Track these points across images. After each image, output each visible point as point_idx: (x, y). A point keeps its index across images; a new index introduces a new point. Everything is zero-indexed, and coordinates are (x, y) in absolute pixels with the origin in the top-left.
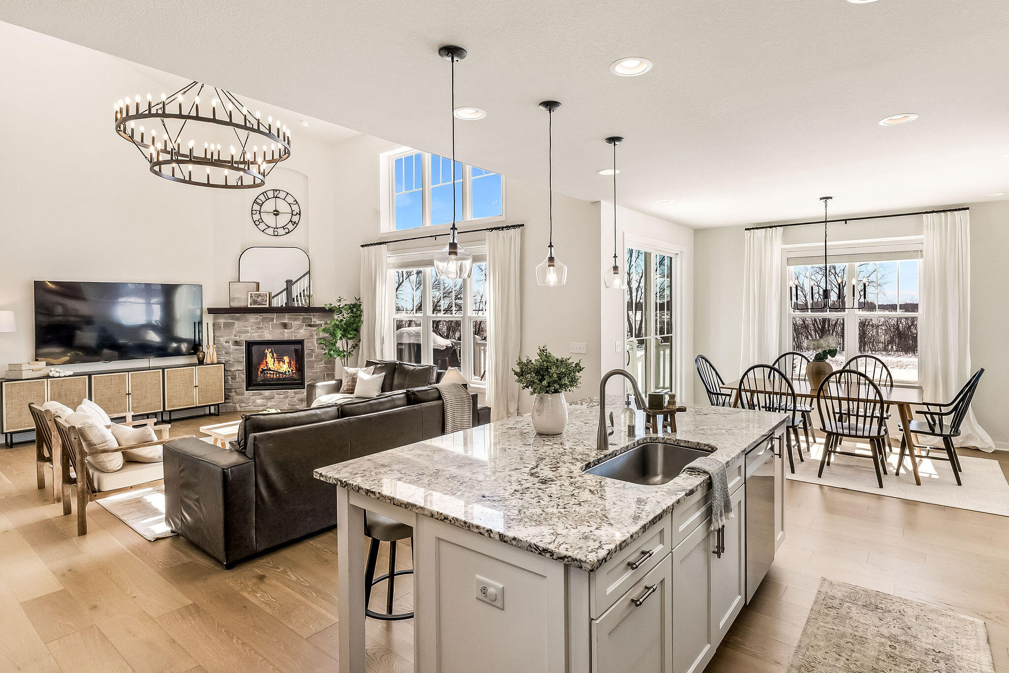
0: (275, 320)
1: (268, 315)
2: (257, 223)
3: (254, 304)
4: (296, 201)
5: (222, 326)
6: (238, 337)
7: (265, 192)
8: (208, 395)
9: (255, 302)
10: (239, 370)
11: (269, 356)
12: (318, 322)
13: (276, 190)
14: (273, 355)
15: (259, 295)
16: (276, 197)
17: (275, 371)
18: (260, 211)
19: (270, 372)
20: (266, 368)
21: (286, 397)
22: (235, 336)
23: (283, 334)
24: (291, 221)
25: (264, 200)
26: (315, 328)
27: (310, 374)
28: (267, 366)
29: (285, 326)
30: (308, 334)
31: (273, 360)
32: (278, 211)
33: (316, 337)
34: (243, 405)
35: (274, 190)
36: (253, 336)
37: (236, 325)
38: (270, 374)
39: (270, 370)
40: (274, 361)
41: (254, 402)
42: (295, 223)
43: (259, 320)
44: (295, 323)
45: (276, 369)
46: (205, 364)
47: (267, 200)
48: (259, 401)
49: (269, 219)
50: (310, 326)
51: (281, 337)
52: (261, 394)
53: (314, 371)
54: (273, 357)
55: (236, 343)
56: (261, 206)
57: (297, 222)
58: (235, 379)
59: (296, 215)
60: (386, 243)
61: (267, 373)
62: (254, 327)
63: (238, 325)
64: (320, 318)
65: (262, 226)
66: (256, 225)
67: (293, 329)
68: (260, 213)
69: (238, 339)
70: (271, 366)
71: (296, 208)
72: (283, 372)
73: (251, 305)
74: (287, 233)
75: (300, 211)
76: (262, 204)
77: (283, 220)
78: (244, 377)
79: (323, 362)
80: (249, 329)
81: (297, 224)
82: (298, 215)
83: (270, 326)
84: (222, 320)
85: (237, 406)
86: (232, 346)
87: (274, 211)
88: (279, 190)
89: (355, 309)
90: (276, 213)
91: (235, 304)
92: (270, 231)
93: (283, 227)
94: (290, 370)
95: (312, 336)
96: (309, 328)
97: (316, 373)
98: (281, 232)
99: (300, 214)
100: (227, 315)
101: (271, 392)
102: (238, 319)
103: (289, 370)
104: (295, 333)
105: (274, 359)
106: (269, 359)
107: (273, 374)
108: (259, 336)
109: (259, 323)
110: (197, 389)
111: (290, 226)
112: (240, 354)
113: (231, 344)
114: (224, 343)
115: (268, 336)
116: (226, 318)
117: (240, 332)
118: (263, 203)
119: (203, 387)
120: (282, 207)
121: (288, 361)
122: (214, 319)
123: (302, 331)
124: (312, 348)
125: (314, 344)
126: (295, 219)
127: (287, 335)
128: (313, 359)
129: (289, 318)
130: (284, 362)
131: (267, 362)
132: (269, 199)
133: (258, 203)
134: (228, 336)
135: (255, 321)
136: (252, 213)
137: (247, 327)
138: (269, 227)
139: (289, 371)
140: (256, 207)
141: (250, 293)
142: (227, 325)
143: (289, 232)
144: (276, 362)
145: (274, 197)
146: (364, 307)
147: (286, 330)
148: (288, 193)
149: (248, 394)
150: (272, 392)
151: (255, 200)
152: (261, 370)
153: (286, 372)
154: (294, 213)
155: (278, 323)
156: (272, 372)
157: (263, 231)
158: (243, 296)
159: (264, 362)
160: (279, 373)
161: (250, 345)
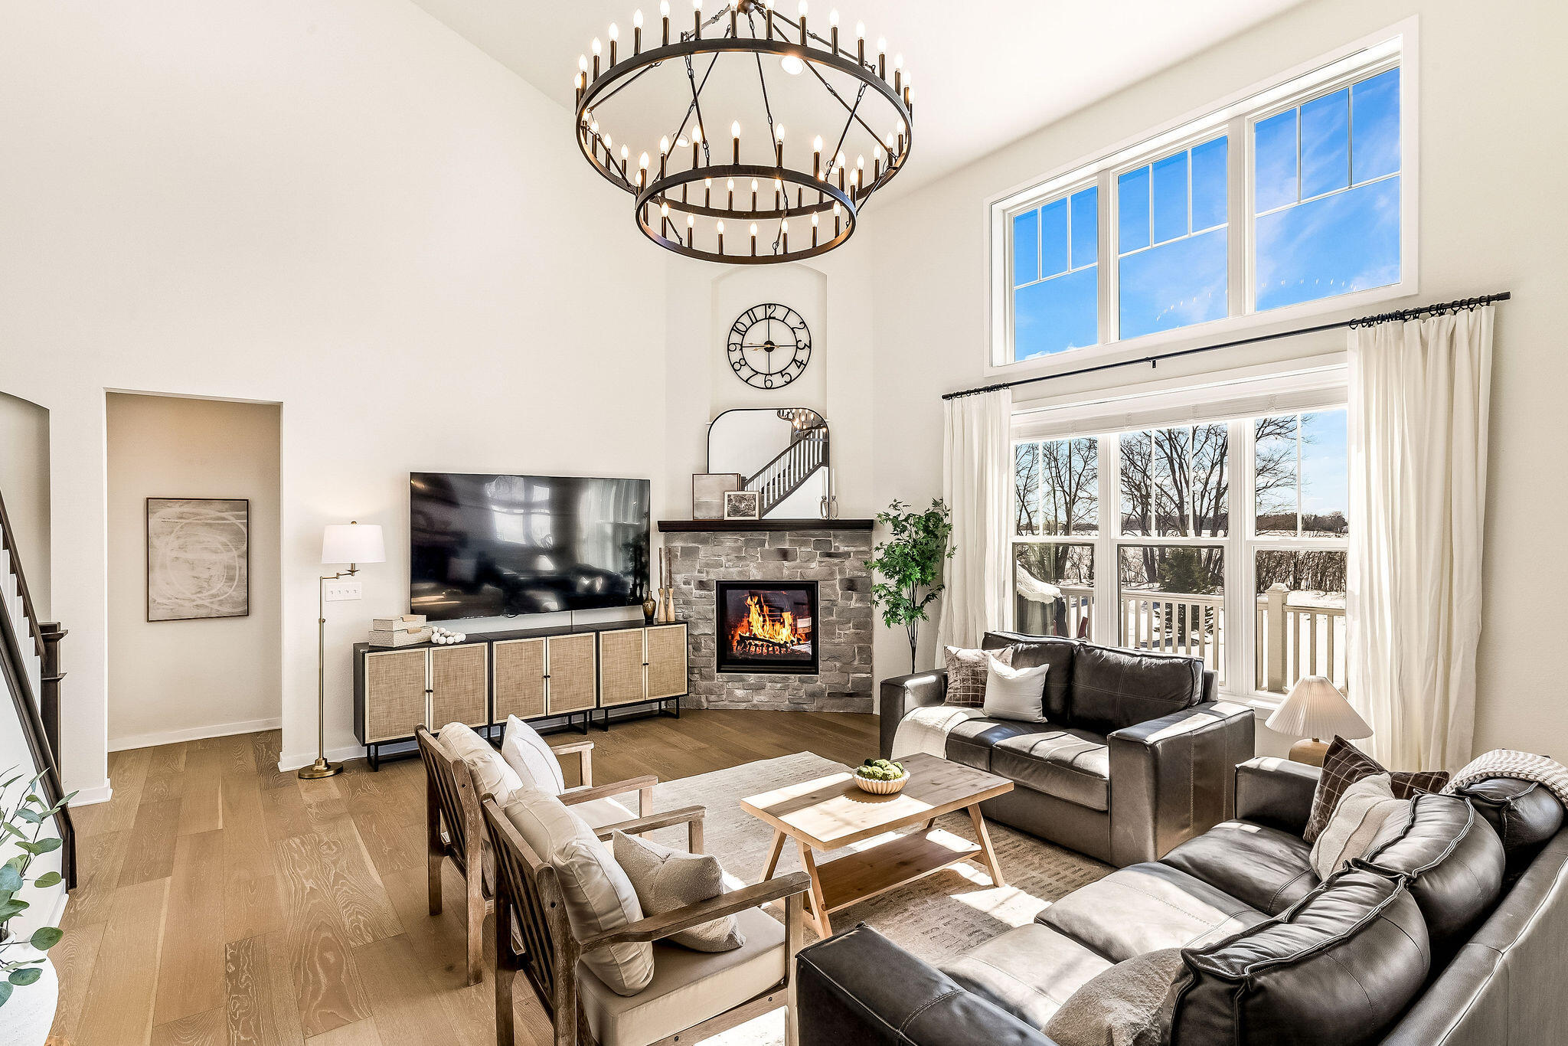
0: (767, 544)
1: (756, 535)
2: (737, 366)
3: (735, 515)
4: (803, 322)
5: (679, 554)
6: (704, 575)
7: (751, 309)
8: (663, 680)
9: (735, 510)
10: (706, 634)
11: (754, 610)
12: (843, 549)
13: (770, 304)
14: (762, 611)
15: (742, 499)
16: (770, 318)
17: (766, 641)
18: (741, 345)
19: (757, 642)
20: (747, 635)
21: (785, 688)
22: (699, 572)
23: (780, 570)
24: (794, 360)
25: (748, 323)
26: (836, 561)
27: (827, 646)
28: (751, 631)
29: (784, 555)
30: (825, 570)
31: (761, 619)
32: (772, 343)
33: (838, 577)
34: (713, 698)
35: (765, 305)
36: (729, 573)
37: (701, 553)
38: (756, 645)
39: (755, 638)
40: (764, 621)
41: (730, 693)
42: (801, 363)
43: (740, 543)
44: (802, 549)
45: (767, 636)
46: (655, 623)
47: (753, 324)
48: (740, 693)
49: (757, 359)
50: (830, 555)
51: (779, 575)
52: (742, 680)
53: (837, 641)
54: (761, 613)
55: (702, 585)
56: (744, 336)
57: (804, 362)
58: (700, 650)
59: (803, 348)
60: (1007, 385)
61: (750, 644)
62: (732, 557)
63: (705, 552)
64: (851, 541)
65: (745, 372)
66: (735, 370)
67: (798, 561)
68: (741, 349)
69: (704, 577)
70: (757, 630)
71: (802, 335)
72: (782, 642)
73: (729, 515)
74: (788, 383)
75: (810, 341)
76: (746, 332)
77: (781, 358)
78: (714, 646)
79: (851, 625)
80: (723, 559)
81: (805, 365)
82: (807, 350)
83: (759, 555)
84: (679, 542)
85: (703, 699)
86: (694, 591)
87: (766, 343)
88: (774, 305)
89: (934, 525)
90: (769, 346)
91: (701, 515)
92: (758, 380)
93: (781, 372)
94: (795, 640)
95: (832, 574)
96: (827, 559)
97: (838, 644)
98: (778, 380)
99: (810, 347)
100: (688, 533)
101: (759, 677)
102: (704, 542)
103: (793, 638)
104: (801, 567)
105: (764, 616)
106: (755, 618)
107: (762, 645)
108: (740, 572)
109: (739, 549)
110: (647, 669)
111: (793, 370)
112: (706, 606)
113: (692, 586)
114: (683, 586)
115: (755, 573)
116: (685, 540)
117: (707, 565)
118: (747, 330)
119: (655, 665)
120: (781, 334)
121: (791, 621)
122: (667, 541)
123: (814, 565)
124: (833, 598)
125: (835, 590)
126: (802, 356)
127: (787, 571)
128: (834, 618)
129: (791, 541)
130: (783, 623)
131: (749, 623)
132: (757, 321)
133: (738, 331)
134: (687, 571)
135: (732, 545)
136: (728, 350)
137: (719, 556)
138: (757, 373)
139: (792, 642)
140: (736, 338)
141: (727, 494)
142: (689, 553)
143: (791, 381)
144: (768, 623)
145: (766, 318)
146: (955, 519)
147: (786, 563)
148: (790, 309)
149: (720, 678)
150: (762, 678)
151: (734, 325)
152: (737, 638)
153: (786, 642)
154: (801, 345)
155: (772, 549)
156: (760, 643)
157: (746, 381)
158: (715, 500)
159: (745, 623)
160: (774, 644)
161: (724, 587)
